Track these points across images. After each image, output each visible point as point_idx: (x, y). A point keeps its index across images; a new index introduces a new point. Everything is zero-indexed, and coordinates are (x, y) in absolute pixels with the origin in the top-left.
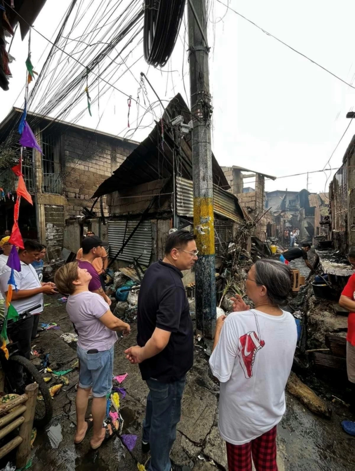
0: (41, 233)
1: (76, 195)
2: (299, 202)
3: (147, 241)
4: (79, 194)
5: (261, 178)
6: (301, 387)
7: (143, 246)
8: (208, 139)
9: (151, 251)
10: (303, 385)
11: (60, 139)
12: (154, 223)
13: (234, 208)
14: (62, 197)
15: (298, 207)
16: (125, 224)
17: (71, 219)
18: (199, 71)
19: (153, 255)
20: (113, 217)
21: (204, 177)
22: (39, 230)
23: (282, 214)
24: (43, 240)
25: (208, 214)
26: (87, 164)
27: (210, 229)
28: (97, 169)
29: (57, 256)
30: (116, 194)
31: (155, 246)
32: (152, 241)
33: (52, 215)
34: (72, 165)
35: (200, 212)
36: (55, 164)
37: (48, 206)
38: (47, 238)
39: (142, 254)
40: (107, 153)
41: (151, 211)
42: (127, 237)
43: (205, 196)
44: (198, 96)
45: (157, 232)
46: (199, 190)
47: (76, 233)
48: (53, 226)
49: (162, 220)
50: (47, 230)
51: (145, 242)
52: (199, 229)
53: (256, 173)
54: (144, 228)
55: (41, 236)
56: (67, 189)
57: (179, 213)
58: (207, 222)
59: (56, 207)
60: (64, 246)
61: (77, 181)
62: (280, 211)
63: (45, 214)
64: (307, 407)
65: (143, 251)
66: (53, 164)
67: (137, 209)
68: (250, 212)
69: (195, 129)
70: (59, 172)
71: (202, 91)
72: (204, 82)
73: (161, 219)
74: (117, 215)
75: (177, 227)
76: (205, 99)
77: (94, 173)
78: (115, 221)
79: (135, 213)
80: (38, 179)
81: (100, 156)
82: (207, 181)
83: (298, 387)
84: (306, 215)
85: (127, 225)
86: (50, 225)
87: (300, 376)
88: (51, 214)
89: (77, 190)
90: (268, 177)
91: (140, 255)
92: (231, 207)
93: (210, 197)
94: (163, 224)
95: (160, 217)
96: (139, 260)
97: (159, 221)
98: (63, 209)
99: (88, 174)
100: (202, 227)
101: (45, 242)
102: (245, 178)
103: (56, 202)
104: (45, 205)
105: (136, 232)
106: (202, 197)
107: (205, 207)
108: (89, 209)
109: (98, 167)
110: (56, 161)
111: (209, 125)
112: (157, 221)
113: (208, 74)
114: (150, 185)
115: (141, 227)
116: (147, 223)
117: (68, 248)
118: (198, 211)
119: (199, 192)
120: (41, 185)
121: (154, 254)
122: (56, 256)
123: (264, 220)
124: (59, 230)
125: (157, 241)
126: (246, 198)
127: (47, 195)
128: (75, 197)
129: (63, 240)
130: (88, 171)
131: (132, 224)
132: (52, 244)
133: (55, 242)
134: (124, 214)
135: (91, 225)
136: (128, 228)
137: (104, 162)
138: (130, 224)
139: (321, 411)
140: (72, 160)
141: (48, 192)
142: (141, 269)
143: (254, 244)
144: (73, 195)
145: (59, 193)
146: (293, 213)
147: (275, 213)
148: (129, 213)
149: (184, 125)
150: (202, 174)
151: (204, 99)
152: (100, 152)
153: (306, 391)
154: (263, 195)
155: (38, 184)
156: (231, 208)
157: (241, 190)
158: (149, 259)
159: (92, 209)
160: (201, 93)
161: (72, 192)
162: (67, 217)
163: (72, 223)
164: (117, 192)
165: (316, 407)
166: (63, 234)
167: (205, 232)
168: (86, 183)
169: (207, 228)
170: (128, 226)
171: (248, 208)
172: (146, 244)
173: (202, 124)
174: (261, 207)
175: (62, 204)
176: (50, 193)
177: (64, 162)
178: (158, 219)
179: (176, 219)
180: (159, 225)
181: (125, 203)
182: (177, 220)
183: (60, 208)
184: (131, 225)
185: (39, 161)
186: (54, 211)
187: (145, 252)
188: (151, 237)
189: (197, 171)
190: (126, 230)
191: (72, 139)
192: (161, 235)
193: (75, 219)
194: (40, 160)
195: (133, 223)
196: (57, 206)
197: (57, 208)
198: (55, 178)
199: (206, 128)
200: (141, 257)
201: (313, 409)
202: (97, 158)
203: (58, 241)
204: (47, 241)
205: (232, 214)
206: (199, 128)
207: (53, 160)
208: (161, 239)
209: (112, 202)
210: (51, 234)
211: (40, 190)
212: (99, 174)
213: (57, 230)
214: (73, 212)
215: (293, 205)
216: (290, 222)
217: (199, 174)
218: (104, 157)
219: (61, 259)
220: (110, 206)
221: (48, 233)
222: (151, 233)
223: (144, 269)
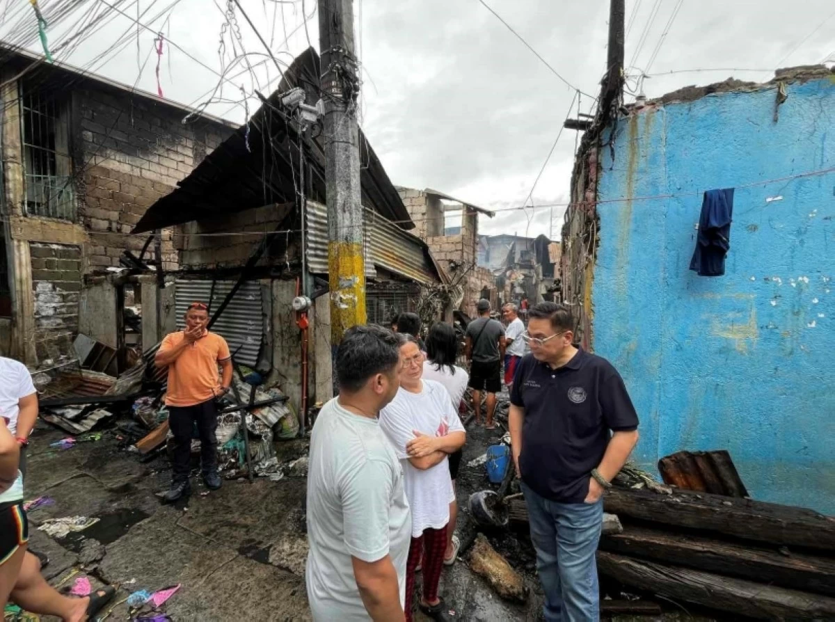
0: (22, 302)
1: (110, 224)
2: (535, 254)
3: (253, 320)
4: (118, 223)
5: (472, 213)
6: (491, 558)
7: (246, 329)
8: (351, 137)
9: (260, 338)
10: (494, 554)
11: (71, 105)
12: (265, 285)
13: (422, 261)
14: (76, 226)
15: (534, 262)
16: (210, 286)
17: (96, 273)
18: (332, 10)
19: (266, 347)
20: (188, 273)
21: (344, 205)
22: (16, 297)
23: (508, 273)
24: (26, 319)
25: (352, 273)
26: (138, 162)
27: (356, 299)
28: (162, 175)
29: (59, 353)
30: (193, 227)
31: (268, 329)
32: (262, 320)
33: (49, 264)
34: (101, 162)
35: (338, 268)
36: (59, 158)
37: (40, 246)
38: (37, 313)
39: (243, 344)
40: (184, 143)
41: (262, 262)
42: (213, 312)
43: (346, 239)
44: (332, 57)
45: (272, 302)
46: (336, 228)
47: (108, 303)
48: (54, 288)
49: (281, 281)
50: (37, 295)
51: (250, 322)
52: (337, 299)
53: (465, 204)
54: (248, 295)
55: (22, 311)
56: (89, 211)
57: (312, 269)
58: (350, 287)
59: (60, 247)
60: (81, 329)
61: (112, 196)
62: (505, 268)
63: (33, 263)
64: (494, 589)
65: (246, 339)
66: (53, 156)
67: (236, 258)
68: (453, 269)
69: (327, 117)
70: (67, 174)
71: (340, 48)
72: (342, 33)
73: (279, 278)
74: (195, 268)
75: (309, 293)
76: (345, 63)
77: (154, 183)
78: (190, 279)
79: (231, 265)
80: (11, 185)
81: (168, 150)
82: (351, 214)
83: (486, 560)
84: (544, 275)
85: (213, 289)
86: (44, 286)
87: (494, 540)
88: (46, 263)
89: (114, 215)
90: (482, 211)
91: (239, 345)
92: (417, 259)
93: (357, 241)
94: (283, 288)
95: (278, 274)
96: (236, 355)
97: (275, 282)
98: (79, 253)
99: (140, 183)
100: (342, 296)
101: (32, 321)
102: (447, 210)
103: (61, 238)
104: (33, 242)
105: (231, 301)
106: (341, 242)
107: (347, 259)
108: (137, 255)
109: (164, 171)
110: (61, 149)
111: (352, 112)
112: (272, 282)
113: (351, 20)
114: (260, 214)
115: (243, 292)
116: (253, 285)
117: (90, 334)
118: (335, 266)
119: (336, 233)
120: (19, 199)
121: (267, 344)
122: (55, 351)
123: (475, 281)
124: (68, 295)
125: (272, 320)
126: (447, 245)
127: (37, 221)
128: (110, 229)
129: (77, 317)
130: (141, 177)
131: (223, 287)
132: (50, 327)
133: (59, 321)
134: (211, 267)
135: (140, 286)
136: (217, 294)
137: (177, 162)
138: (221, 287)
139: (514, 593)
140: (101, 150)
141: (40, 214)
142: (240, 373)
143: (458, 323)
144: (104, 225)
145: (68, 219)
146: (526, 272)
147: (497, 270)
148: (217, 266)
149: (305, 105)
150: (340, 201)
151: (343, 64)
152: (168, 141)
153: (497, 563)
154: (474, 240)
155: (11, 196)
156: (415, 260)
157: (441, 231)
158: (256, 353)
159: (142, 255)
160: (337, 52)
161: (102, 217)
162: (88, 270)
163: (98, 283)
164: (195, 222)
165: (507, 589)
166: (78, 306)
167: (347, 304)
168: (134, 202)
169: (351, 296)
170: (216, 291)
171: (451, 261)
172: (251, 325)
173: (340, 109)
174: (471, 260)
175: (75, 242)
176: (44, 218)
177: (82, 154)
178: (273, 278)
179: (306, 279)
180: (275, 289)
181: (210, 245)
182: (308, 282)
183: (71, 252)
184: (222, 289)
185: (15, 147)
186: (56, 256)
187: (250, 340)
188: (260, 313)
189: (333, 193)
190: (211, 298)
191: (102, 108)
192: (278, 310)
193: (107, 273)
194: (18, 145)
195: (225, 284)
196: (63, 245)
197: (64, 251)
198: (58, 189)
199: (347, 115)
200: (242, 351)
201: (503, 591)
202: (161, 151)
203: (64, 320)
204: (38, 319)
205: (419, 271)
206: (335, 116)
207: (52, 147)
208: (280, 316)
209: (186, 243)
210: (48, 305)
211: (19, 211)
212: (167, 186)
213: (64, 298)
214: (105, 260)
215: (527, 258)
216: (522, 286)
217: (336, 200)
218: (177, 152)
219: (69, 359)
220: (181, 251)
221: (41, 304)
222: (261, 305)
223: (245, 372)
